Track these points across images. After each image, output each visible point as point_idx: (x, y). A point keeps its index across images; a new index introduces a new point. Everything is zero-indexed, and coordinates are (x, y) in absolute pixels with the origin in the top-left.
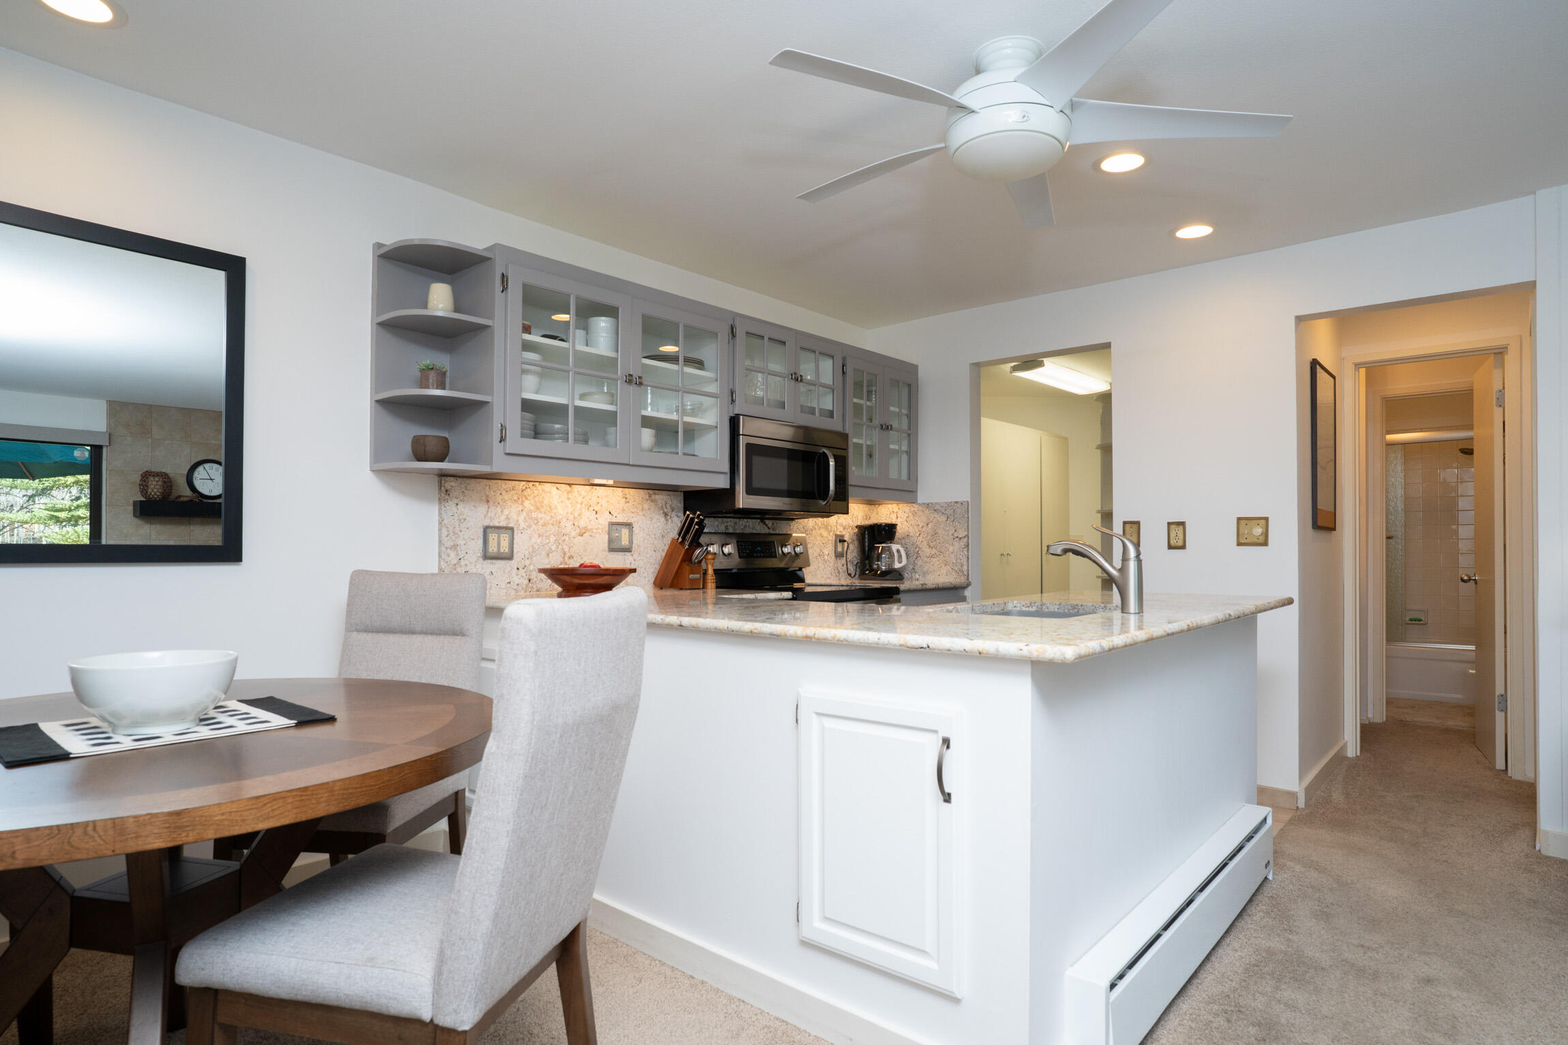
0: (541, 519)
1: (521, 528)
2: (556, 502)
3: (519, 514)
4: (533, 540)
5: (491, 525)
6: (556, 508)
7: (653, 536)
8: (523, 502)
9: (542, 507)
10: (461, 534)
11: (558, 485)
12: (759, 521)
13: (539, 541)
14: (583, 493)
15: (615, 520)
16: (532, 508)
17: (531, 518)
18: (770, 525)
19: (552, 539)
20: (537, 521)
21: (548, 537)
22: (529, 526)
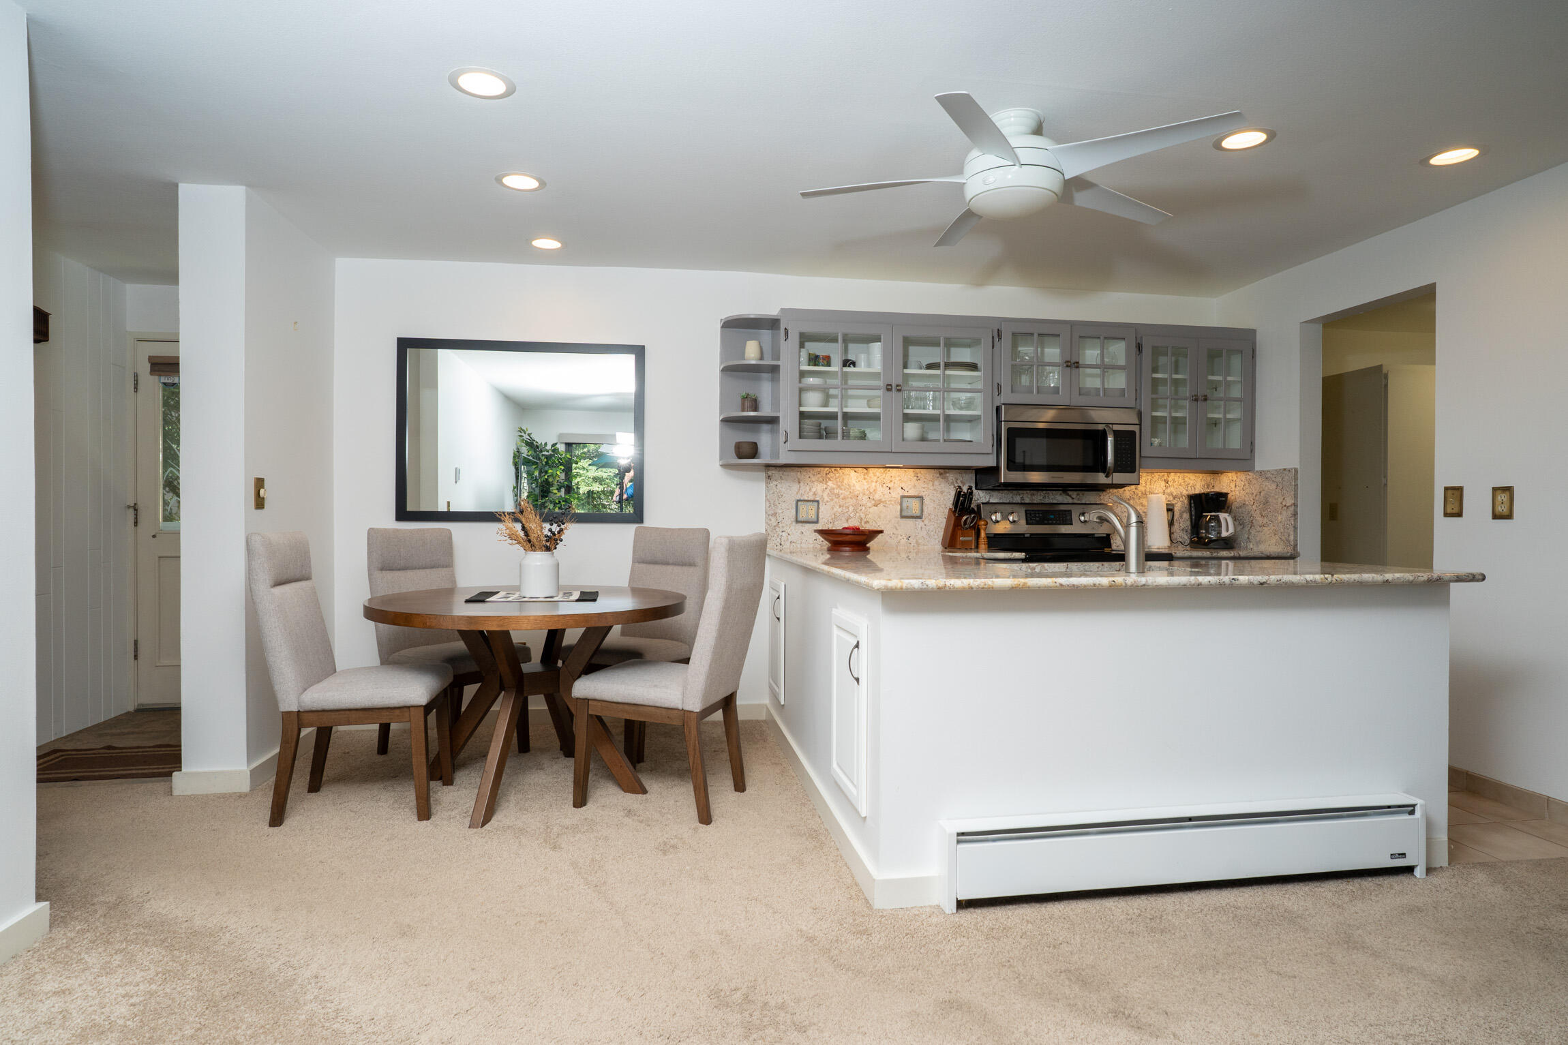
0: (842, 494)
1: (825, 501)
2: (854, 482)
3: (823, 491)
4: (835, 509)
5: (802, 499)
6: (854, 486)
7: (943, 506)
8: (827, 482)
9: (842, 485)
10: (779, 506)
11: (856, 469)
12: (1061, 492)
13: (840, 510)
14: (878, 474)
15: (906, 494)
16: (835, 486)
17: (834, 494)
18: (1074, 496)
19: (851, 508)
20: (838, 495)
21: (848, 507)
22: (832, 500)
